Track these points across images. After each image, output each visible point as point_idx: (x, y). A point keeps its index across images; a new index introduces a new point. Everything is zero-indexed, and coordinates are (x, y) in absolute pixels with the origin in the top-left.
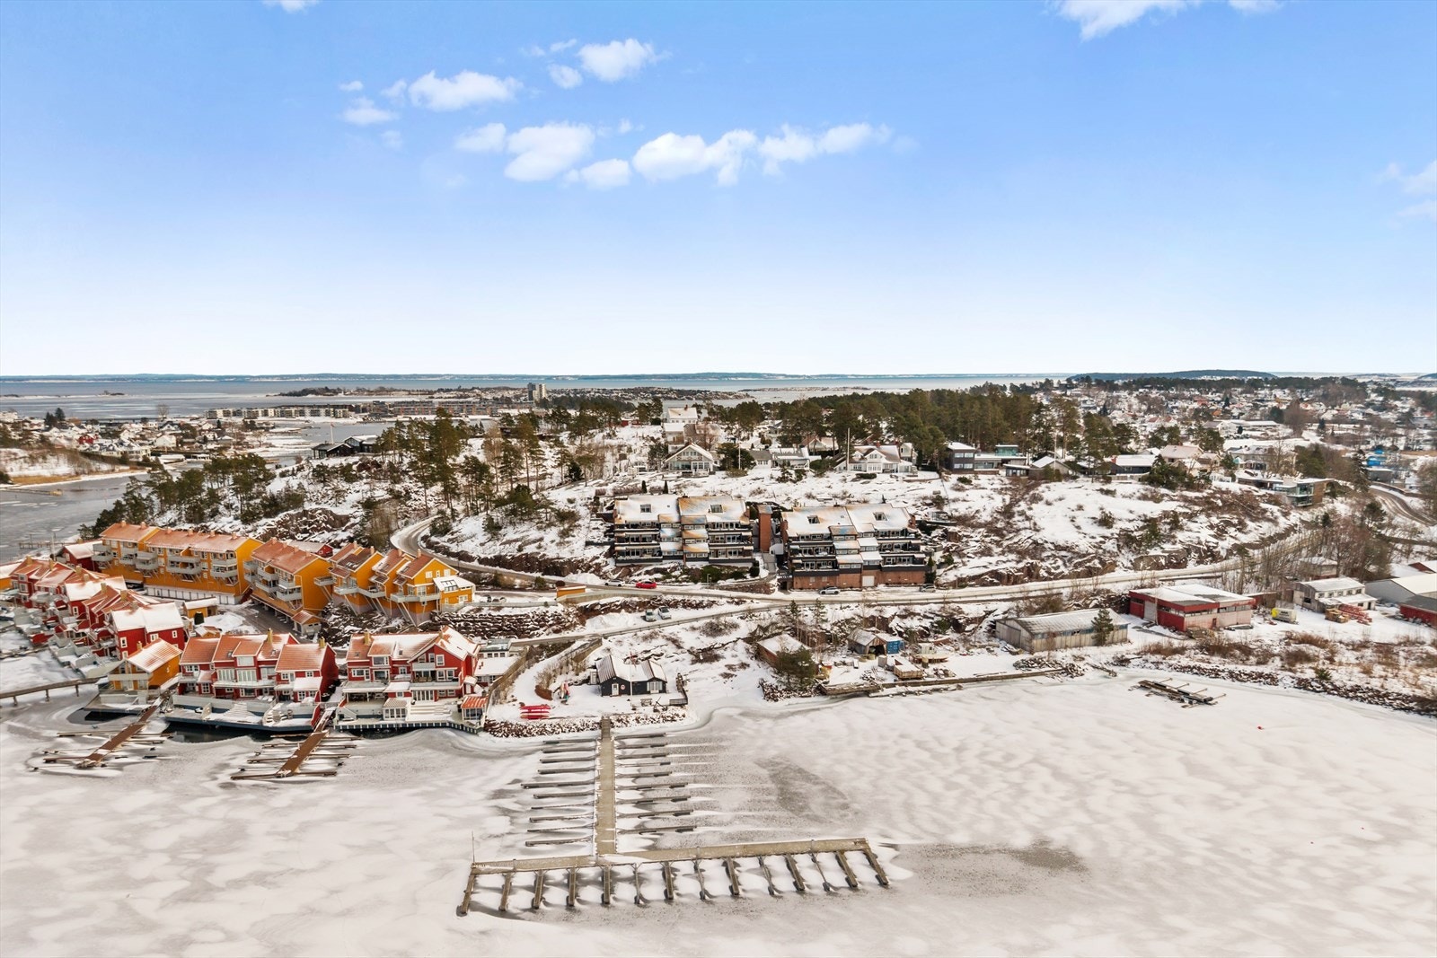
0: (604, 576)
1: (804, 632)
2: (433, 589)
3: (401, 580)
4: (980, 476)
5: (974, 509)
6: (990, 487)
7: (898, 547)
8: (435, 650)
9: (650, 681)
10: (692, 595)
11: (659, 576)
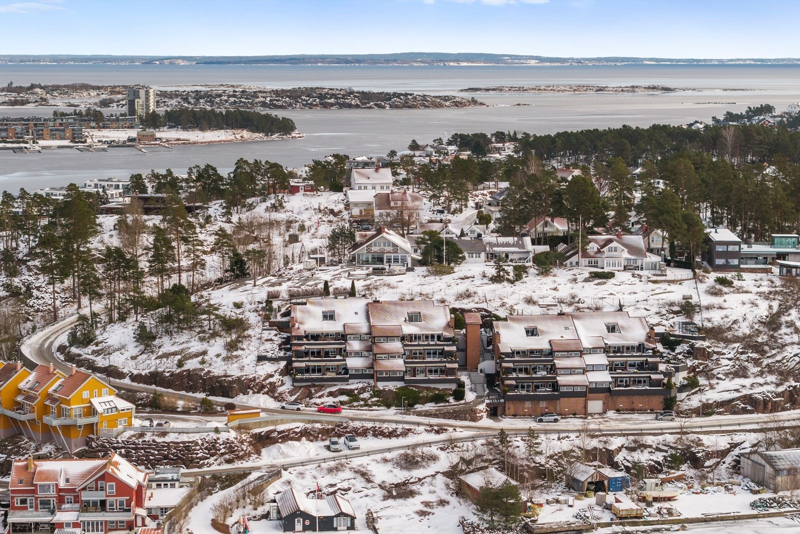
0: (279, 398)
1: (512, 466)
2: (91, 411)
3: (54, 400)
4: (745, 275)
5: (732, 318)
6: (756, 290)
7: (632, 366)
8: (106, 477)
9: (337, 516)
10: (384, 421)
11: (344, 398)
